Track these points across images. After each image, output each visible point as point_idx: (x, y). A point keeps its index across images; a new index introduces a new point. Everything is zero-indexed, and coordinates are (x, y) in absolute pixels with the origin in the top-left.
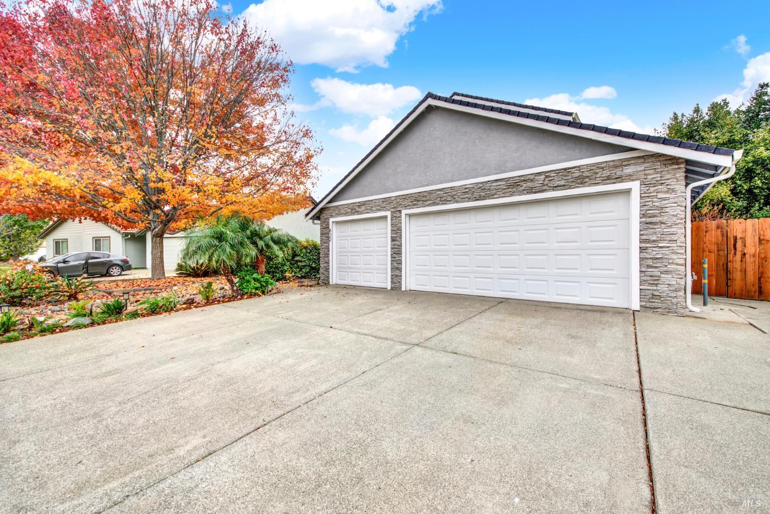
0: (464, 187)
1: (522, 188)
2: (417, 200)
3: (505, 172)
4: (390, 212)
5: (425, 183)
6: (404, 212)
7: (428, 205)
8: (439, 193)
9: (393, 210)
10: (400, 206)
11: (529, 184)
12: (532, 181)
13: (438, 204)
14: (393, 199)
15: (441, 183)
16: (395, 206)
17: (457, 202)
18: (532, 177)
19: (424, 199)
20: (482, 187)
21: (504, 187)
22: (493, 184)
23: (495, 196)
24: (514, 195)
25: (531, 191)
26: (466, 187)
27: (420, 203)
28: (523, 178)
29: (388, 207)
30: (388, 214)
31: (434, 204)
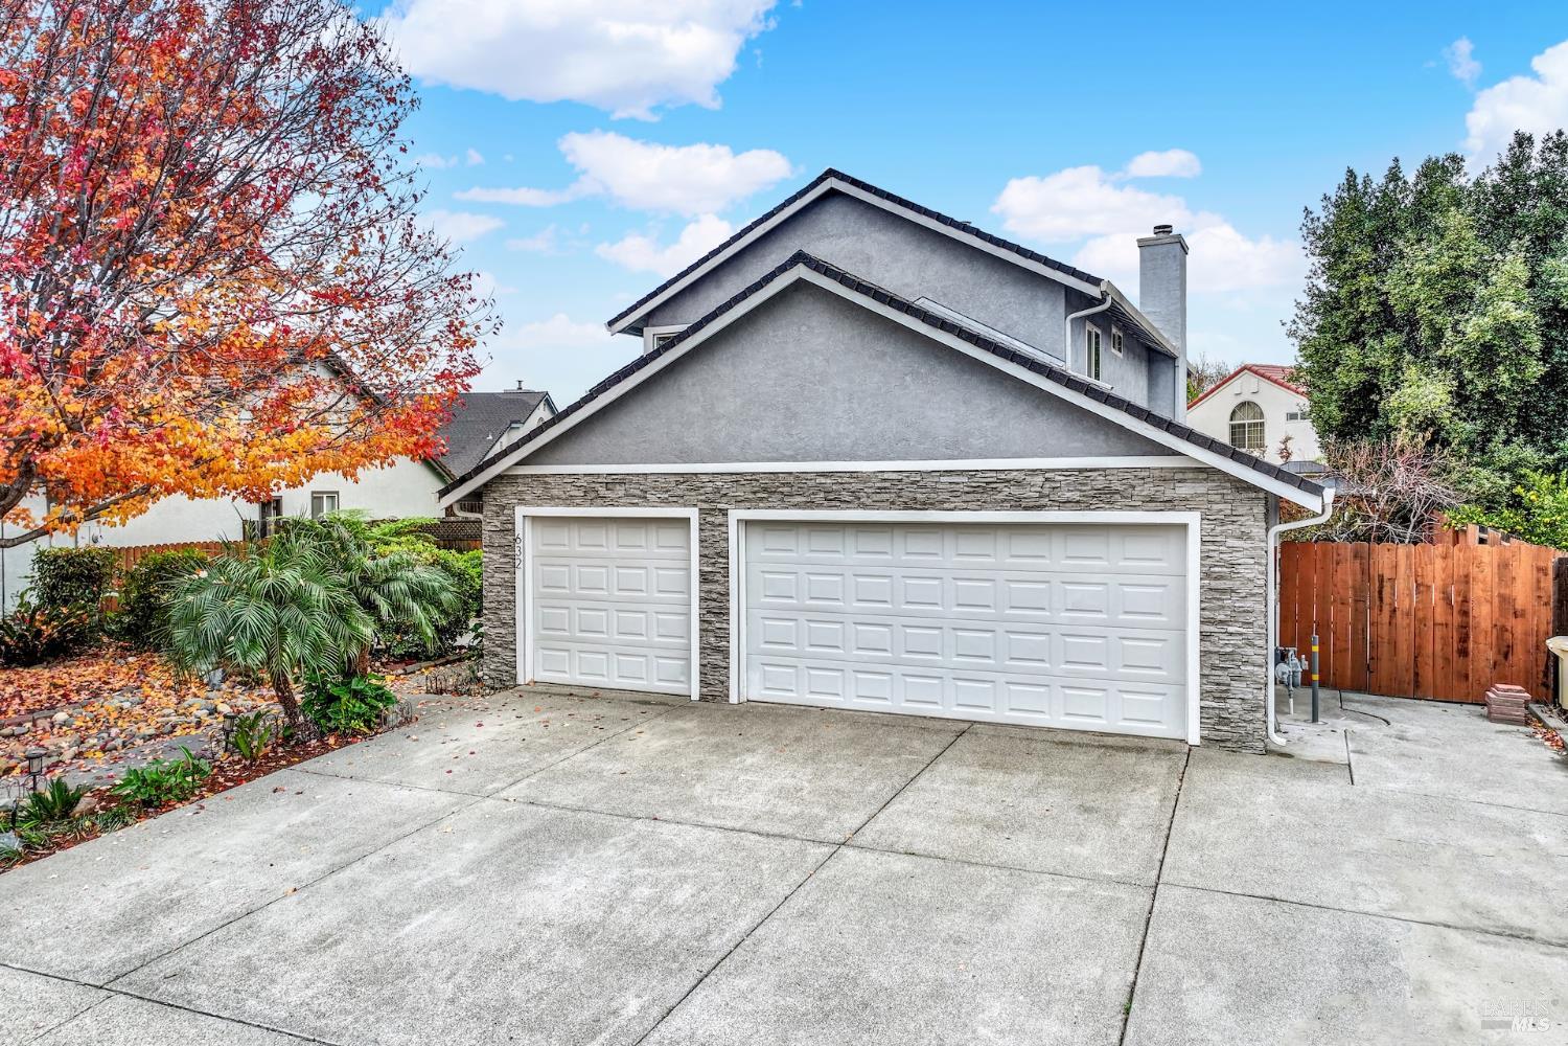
0: (880, 476)
1: (1000, 496)
2: (768, 489)
3: (966, 457)
4: (696, 509)
5: (788, 453)
6: (735, 514)
7: (796, 506)
8: (823, 480)
9: (705, 506)
10: (724, 500)
11: (1015, 491)
12: (1018, 483)
13: (819, 506)
14: (705, 478)
15: (827, 458)
16: (713, 499)
17: (865, 506)
18: (1020, 476)
19: (786, 489)
20: (918, 479)
21: (966, 489)
22: (943, 479)
23: (946, 506)
24: (986, 509)
25: (1018, 504)
26: (886, 476)
27: (775, 498)
28: (1003, 476)
29: (692, 496)
30: (693, 514)
31: (810, 505)
